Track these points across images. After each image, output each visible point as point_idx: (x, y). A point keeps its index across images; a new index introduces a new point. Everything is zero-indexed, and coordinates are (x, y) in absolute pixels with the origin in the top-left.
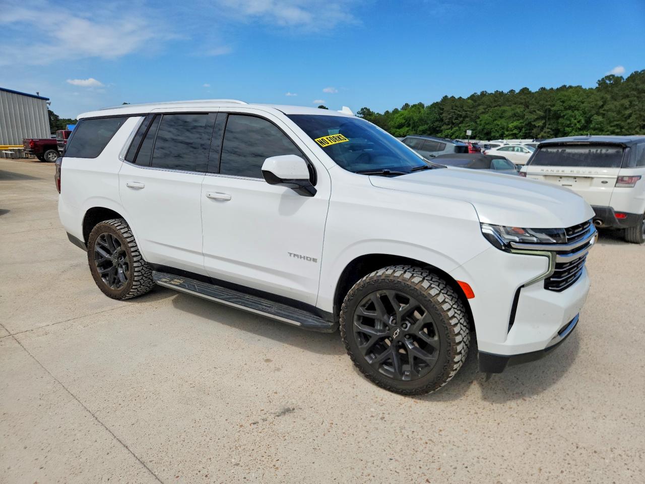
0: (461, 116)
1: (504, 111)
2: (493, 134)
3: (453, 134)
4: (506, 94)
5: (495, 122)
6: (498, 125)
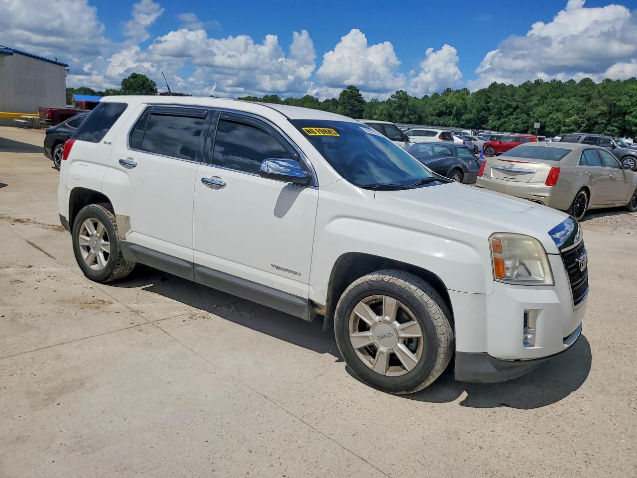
0: (511, 106)
1: (561, 104)
2: (547, 130)
3: (501, 125)
4: (565, 84)
5: (551, 116)
6: (554, 119)
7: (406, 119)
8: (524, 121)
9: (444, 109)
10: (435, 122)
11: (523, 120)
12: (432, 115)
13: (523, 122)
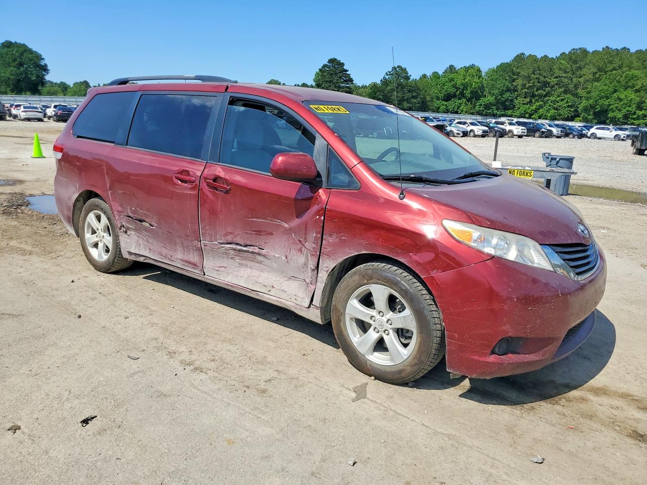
7: (406, 105)
8: (570, 104)
9: (452, 90)
10: (442, 108)
11: (567, 102)
12: (438, 99)
13: (568, 106)
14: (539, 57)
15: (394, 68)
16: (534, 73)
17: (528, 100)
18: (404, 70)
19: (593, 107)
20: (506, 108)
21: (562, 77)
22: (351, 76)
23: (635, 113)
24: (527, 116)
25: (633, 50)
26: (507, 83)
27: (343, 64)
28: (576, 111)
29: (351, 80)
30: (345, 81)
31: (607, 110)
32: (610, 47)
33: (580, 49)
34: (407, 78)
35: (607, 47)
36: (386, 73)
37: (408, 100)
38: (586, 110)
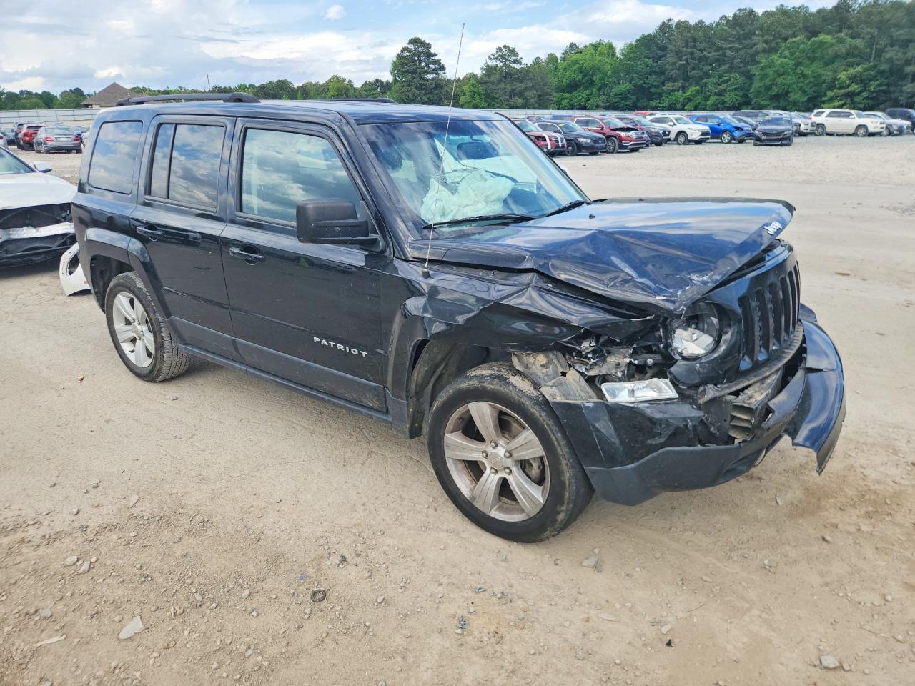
14: (692, 23)
15: (500, 49)
16: (687, 46)
17: (679, 84)
18: (513, 52)
19: (768, 88)
20: (651, 97)
21: (726, 49)
22: (443, 62)
23: (826, 95)
24: (678, 106)
25: (813, 9)
26: (650, 62)
27: (429, 46)
28: (745, 96)
29: (442, 68)
30: (434, 70)
31: (787, 93)
32: (785, 5)
33: (746, 9)
34: (518, 62)
35: (782, 5)
36: (489, 57)
37: (520, 94)
38: (758, 93)
